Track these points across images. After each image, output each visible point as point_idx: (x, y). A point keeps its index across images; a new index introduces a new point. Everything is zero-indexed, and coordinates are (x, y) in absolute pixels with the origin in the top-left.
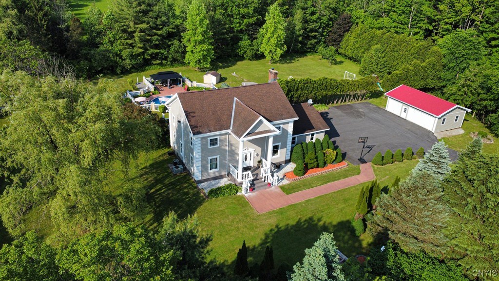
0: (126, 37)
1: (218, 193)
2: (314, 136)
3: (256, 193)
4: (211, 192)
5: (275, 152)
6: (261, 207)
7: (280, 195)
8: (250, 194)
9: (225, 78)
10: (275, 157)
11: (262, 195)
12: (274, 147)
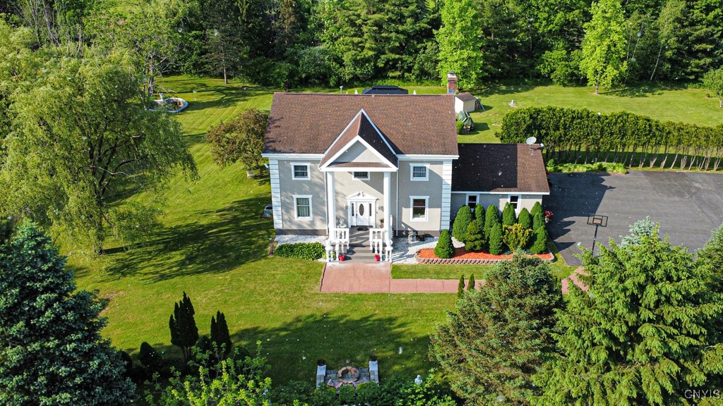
0: (352, 33)
1: (289, 250)
2: (520, 201)
3: (347, 264)
4: (281, 247)
5: (419, 211)
6: (332, 285)
7: (380, 276)
8: (338, 264)
9: (488, 108)
10: (420, 219)
11: (354, 269)
12: (416, 201)
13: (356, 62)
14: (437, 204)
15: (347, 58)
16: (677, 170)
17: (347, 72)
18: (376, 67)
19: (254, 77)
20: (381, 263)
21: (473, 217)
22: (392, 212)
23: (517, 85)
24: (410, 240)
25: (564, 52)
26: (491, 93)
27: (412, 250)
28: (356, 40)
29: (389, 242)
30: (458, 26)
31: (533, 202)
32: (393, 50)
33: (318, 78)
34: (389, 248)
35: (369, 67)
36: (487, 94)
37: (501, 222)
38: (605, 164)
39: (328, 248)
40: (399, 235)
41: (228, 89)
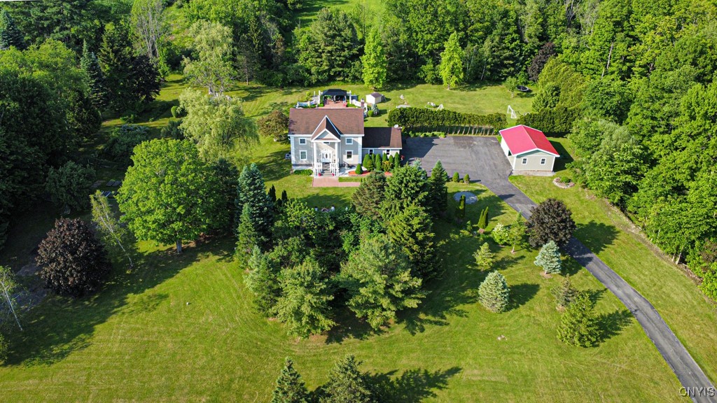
0: (316, 56)
1: (298, 172)
2: (390, 152)
3: (322, 177)
4: (295, 172)
5: (349, 156)
6: (316, 185)
7: (335, 181)
8: (318, 177)
9: (389, 100)
10: (350, 159)
11: (324, 179)
12: (348, 153)
13: (319, 73)
14: (356, 153)
15: (313, 70)
16: (469, 135)
17: (314, 79)
18: (329, 75)
19: (263, 81)
20: (335, 177)
21: (371, 158)
22: (339, 157)
23: (407, 84)
24: (346, 168)
25: (432, 66)
26: (392, 90)
27: (347, 172)
28: (319, 60)
29: (338, 168)
30: (372, 56)
31: (395, 152)
32: (339, 65)
33: (298, 82)
34: (338, 171)
35: (326, 75)
36: (389, 90)
37: (382, 160)
38: (435, 133)
39: (314, 171)
40: (341, 166)
41: (251, 88)
